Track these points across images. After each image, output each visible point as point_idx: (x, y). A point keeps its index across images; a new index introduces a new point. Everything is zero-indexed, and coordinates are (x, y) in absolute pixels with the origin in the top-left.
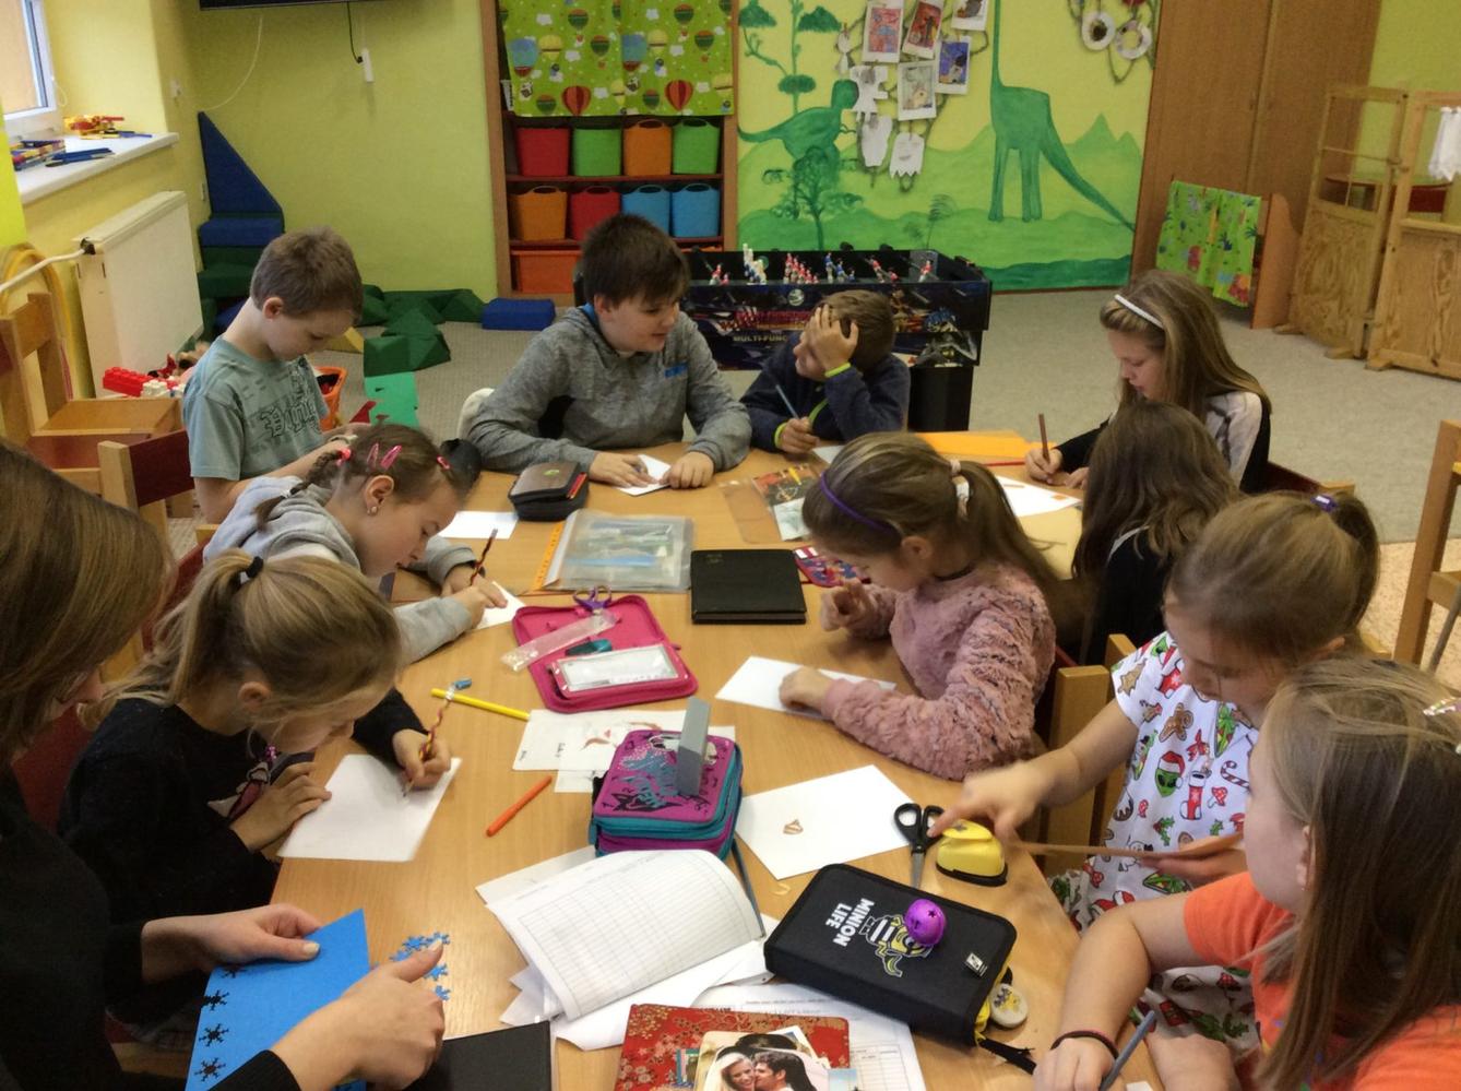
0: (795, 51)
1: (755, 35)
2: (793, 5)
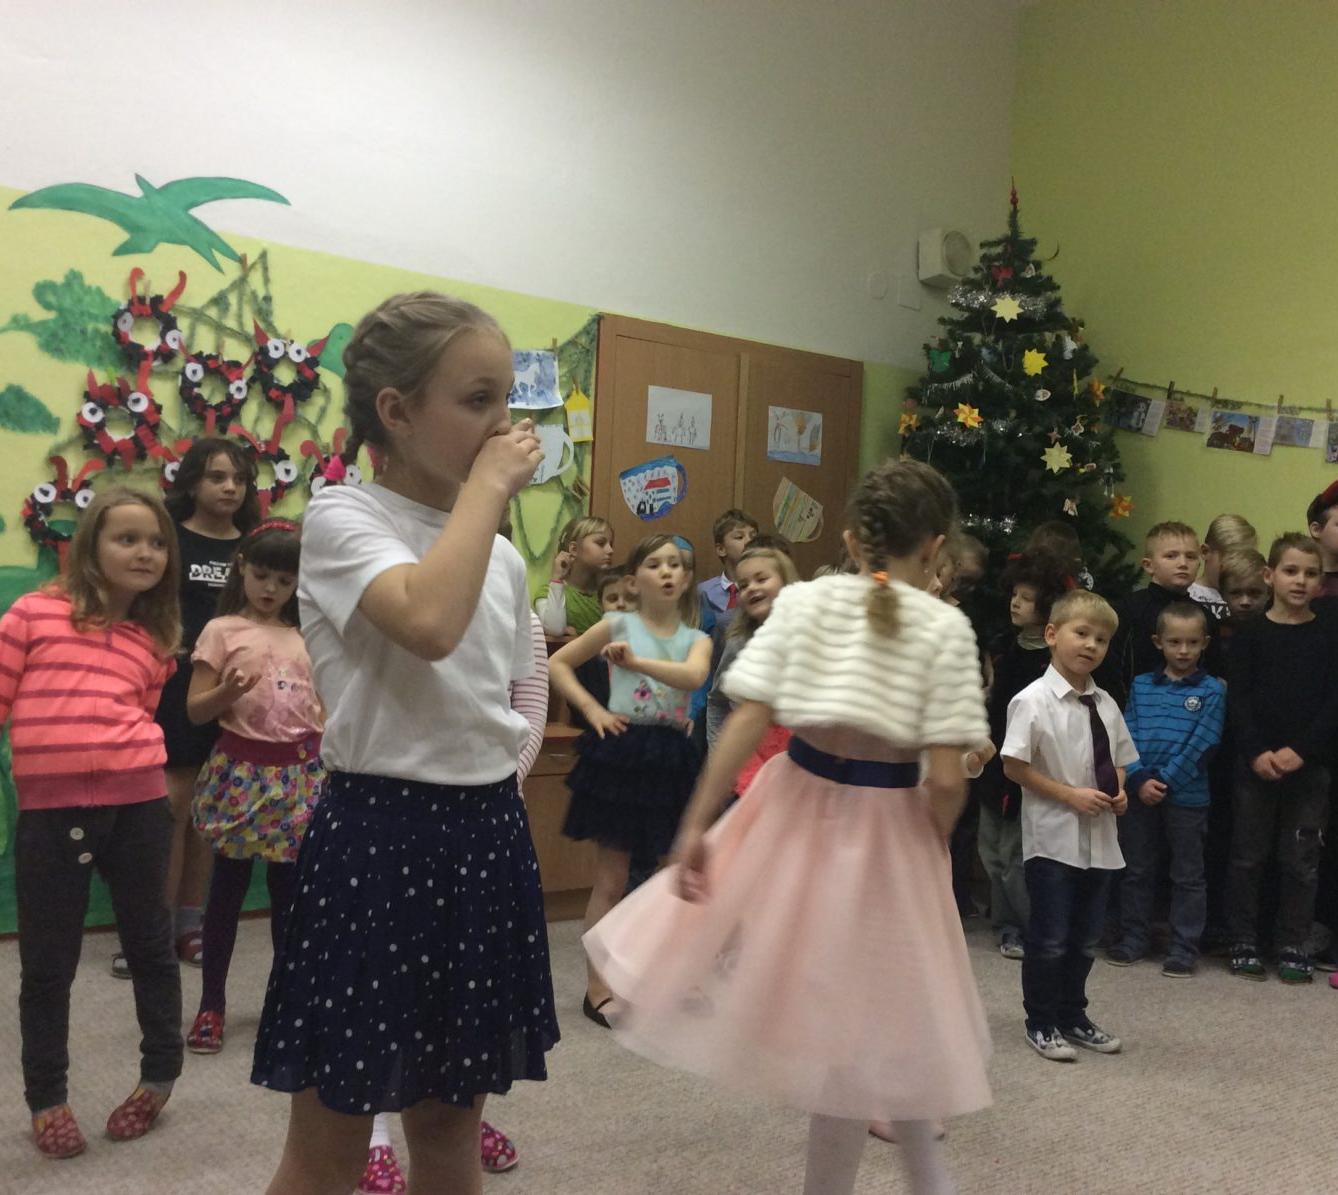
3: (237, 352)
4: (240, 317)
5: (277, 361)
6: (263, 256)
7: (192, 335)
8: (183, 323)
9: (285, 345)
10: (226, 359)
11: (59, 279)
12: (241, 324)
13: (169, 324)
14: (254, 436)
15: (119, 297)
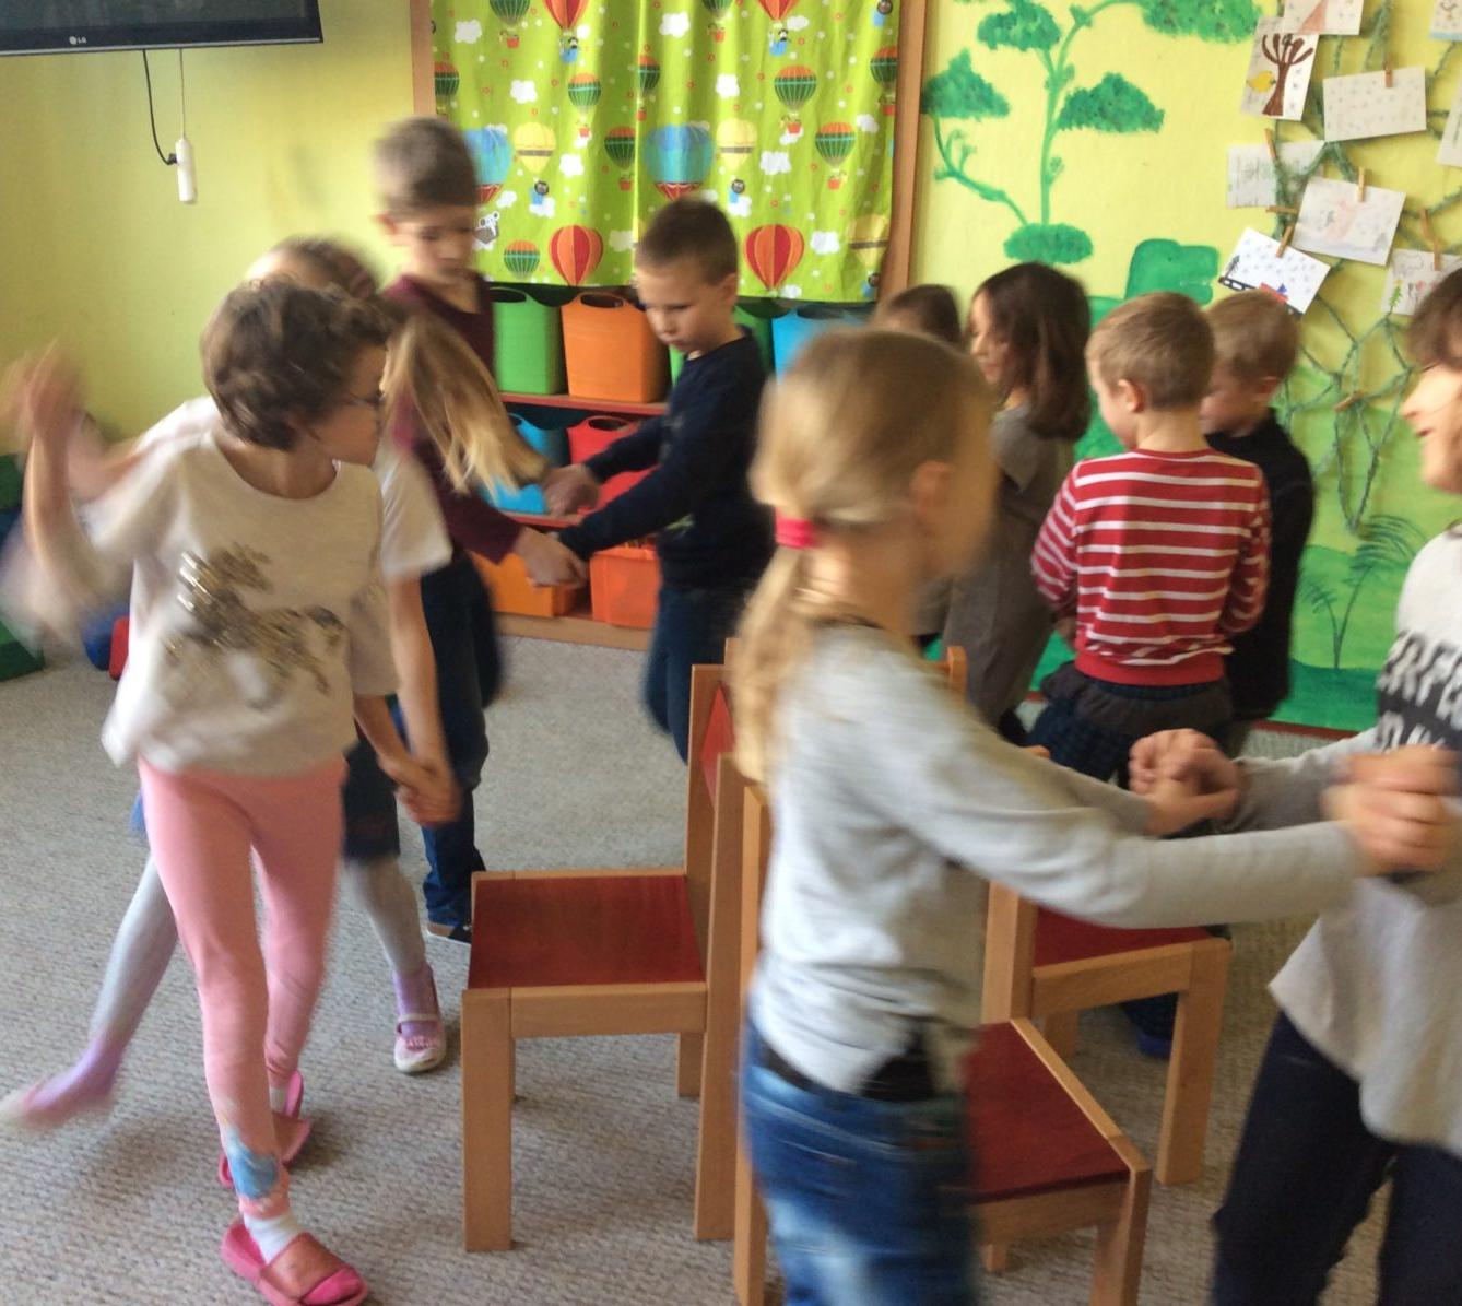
0: (1049, 173)
1: (959, 135)
2: (1050, 69)
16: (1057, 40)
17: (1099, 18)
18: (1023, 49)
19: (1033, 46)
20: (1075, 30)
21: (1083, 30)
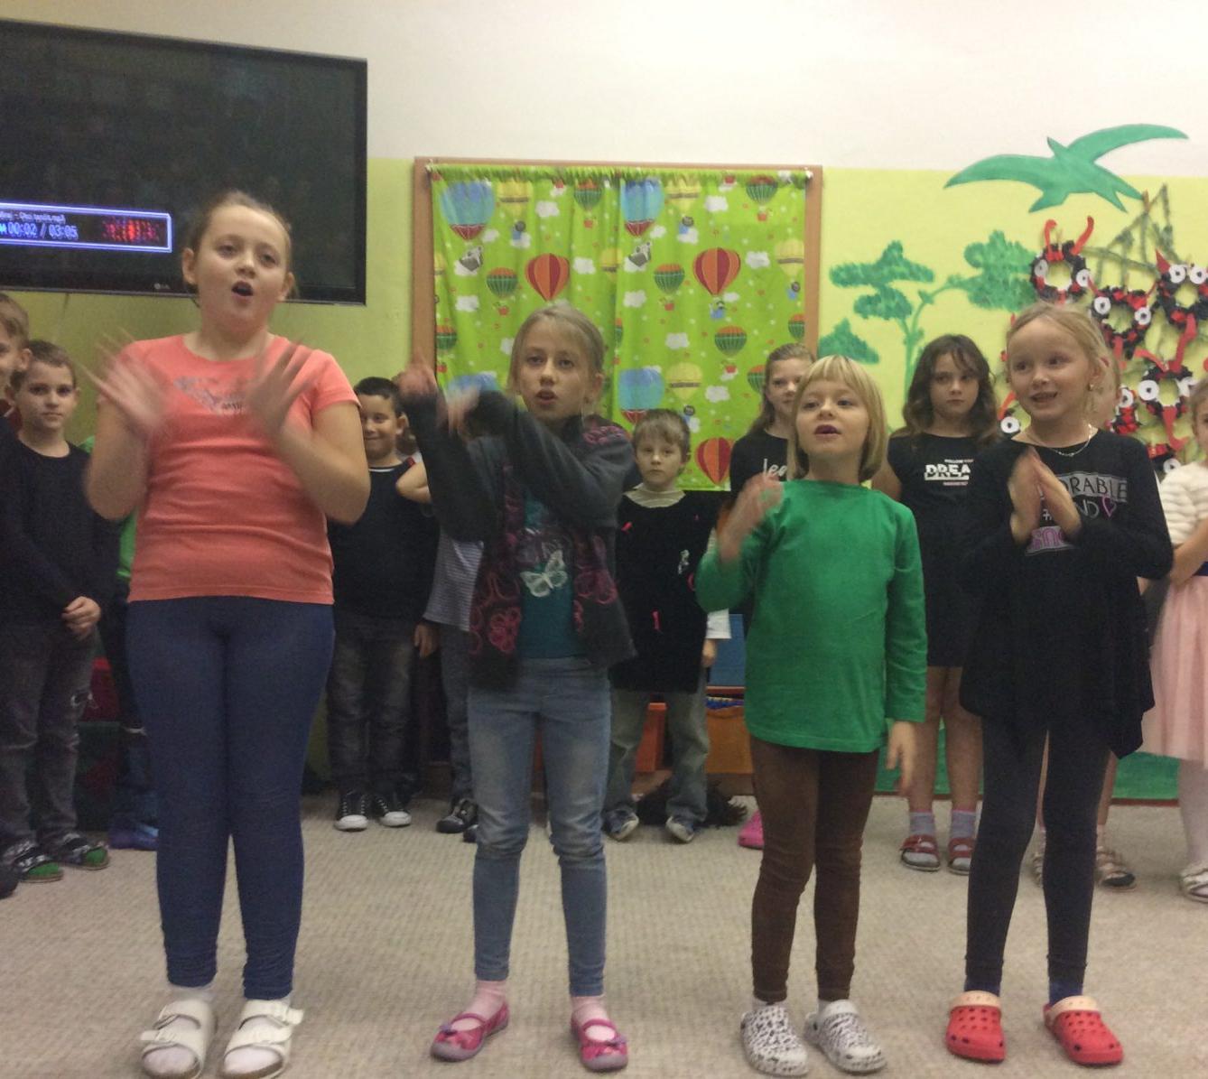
2: (906, 330)
3: (1141, 282)
4: (1143, 248)
5: (1178, 286)
6: (1164, 190)
7: (1100, 272)
8: (1091, 263)
9: (1186, 270)
10: (1130, 290)
11: (985, 241)
12: (1144, 256)
13: (1079, 265)
14: (1158, 357)
15: (1035, 248)
16: (910, 313)
17: (939, 298)
18: (887, 318)
19: (894, 317)
20: (921, 307)
21: (928, 306)
